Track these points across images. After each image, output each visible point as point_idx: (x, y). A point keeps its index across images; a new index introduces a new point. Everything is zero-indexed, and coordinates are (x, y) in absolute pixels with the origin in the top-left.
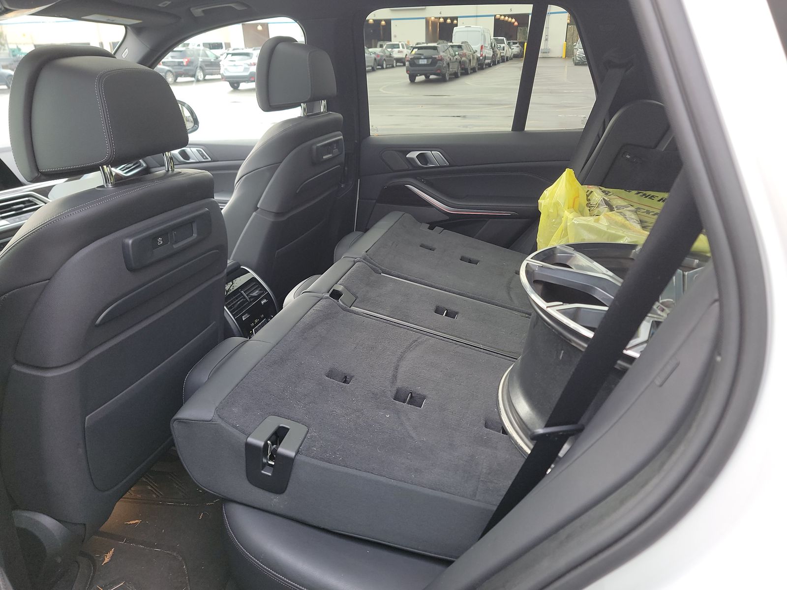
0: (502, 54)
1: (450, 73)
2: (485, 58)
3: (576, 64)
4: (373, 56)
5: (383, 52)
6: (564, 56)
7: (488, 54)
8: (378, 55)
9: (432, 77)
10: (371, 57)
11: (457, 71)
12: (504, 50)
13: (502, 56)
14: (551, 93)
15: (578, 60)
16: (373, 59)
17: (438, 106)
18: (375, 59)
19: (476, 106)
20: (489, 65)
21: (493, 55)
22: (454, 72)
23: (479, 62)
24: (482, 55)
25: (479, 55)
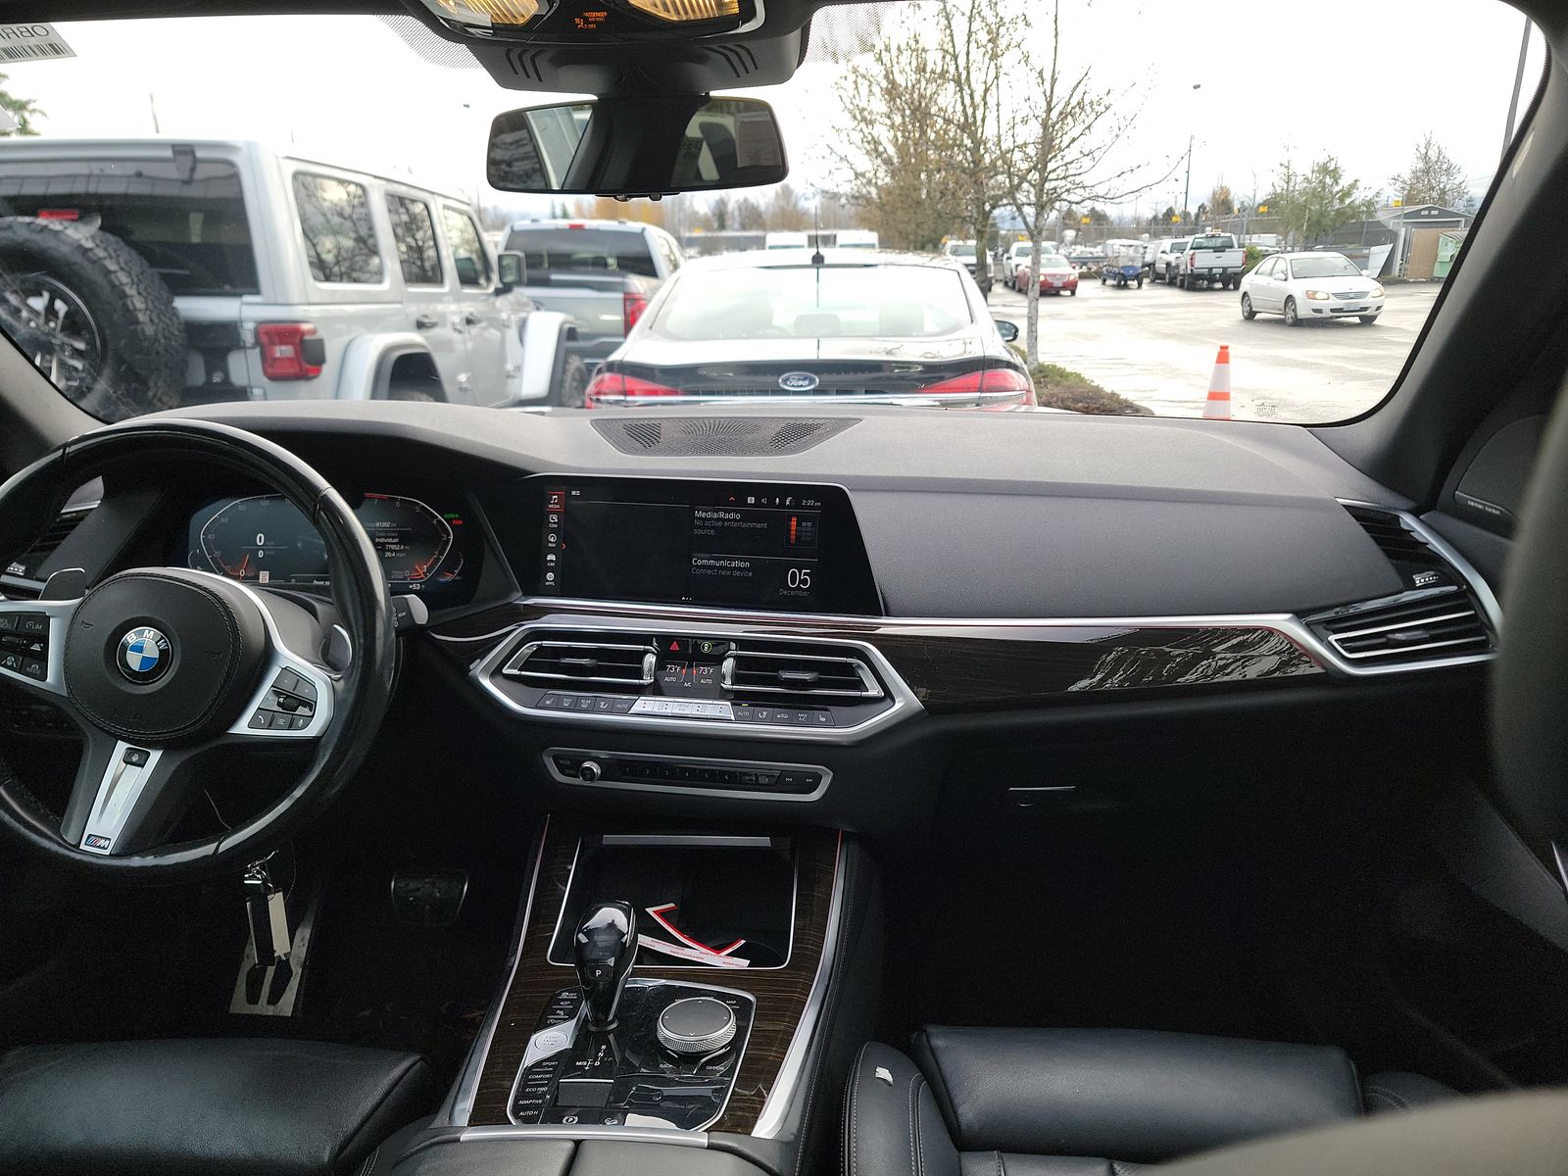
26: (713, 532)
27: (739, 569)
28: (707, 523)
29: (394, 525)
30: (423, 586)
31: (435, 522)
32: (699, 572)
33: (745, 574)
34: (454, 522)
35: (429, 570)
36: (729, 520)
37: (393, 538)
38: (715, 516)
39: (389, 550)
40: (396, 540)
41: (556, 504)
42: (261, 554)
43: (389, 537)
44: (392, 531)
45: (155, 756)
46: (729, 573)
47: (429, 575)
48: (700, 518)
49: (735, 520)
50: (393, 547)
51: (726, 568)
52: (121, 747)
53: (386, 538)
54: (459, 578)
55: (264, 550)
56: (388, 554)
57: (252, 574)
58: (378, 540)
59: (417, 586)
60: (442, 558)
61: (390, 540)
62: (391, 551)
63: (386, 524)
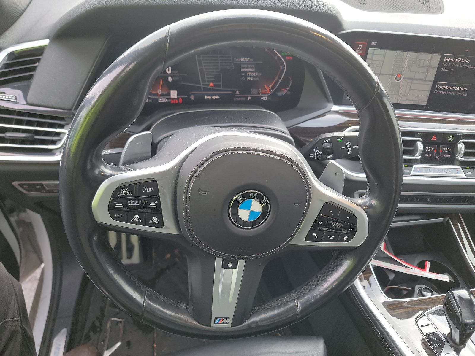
26: (452, 70)
27: (461, 91)
28: (450, 65)
29: (252, 60)
30: (269, 98)
31: (276, 58)
32: (439, 92)
33: (463, 94)
34: (287, 58)
35: (272, 88)
36: (463, 63)
37: (252, 68)
38: (456, 61)
39: (249, 76)
40: (253, 70)
41: (361, 50)
42: (170, 79)
43: (249, 68)
44: (250, 64)
45: (241, 264)
46: (454, 94)
47: (272, 91)
48: (447, 62)
49: (466, 64)
50: (252, 74)
51: (454, 91)
52: (219, 262)
53: (247, 68)
54: (289, 93)
55: (172, 77)
56: (249, 79)
57: (166, 93)
58: (242, 70)
59: (265, 98)
60: (280, 81)
61: (250, 70)
62: (251, 77)
63: (247, 59)
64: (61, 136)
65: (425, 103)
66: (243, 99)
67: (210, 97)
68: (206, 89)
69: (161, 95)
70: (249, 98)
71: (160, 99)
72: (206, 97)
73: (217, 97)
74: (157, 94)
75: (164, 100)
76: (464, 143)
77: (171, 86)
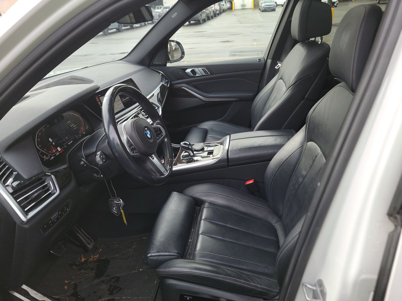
0: (223, 8)
1: (202, 19)
2: (216, 10)
3: (263, 11)
4: (158, 14)
5: (162, 11)
6: (253, 8)
7: (217, 8)
8: (160, 13)
9: (192, 22)
10: (157, 14)
11: (205, 18)
12: (224, 6)
13: (223, 9)
14: (259, 27)
15: (263, 9)
16: (158, 15)
17: (205, 37)
18: (159, 15)
19: (225, 36)
20: (218, 14)
21: (220, 9)
22: (204, 19)
23: (214, 13)
24: (215, 9)
25: (214, 9)
32: (124, 102)
34: (79, 115)
35: (83, 127)
44: (71, 123)
46: (127, 100)
47: (84, 129)
54: (88, 127)
55: (54, 142)
56: (75, 128)
57: (56, 150)
58: (71, 126)
59: (84, 133)
60: (83, 124)
61: (73, 125)
62: (75, 127)
63: (69, 122)
64: (48, 185)
65: (124, 107)
66: (79, 137)
67: (70, 143)
68: (67, 140)
69: (56, 152)
70: (80, 136)
71: (56, 154)
72: (69, 143)
73: (72, 141)
74: (54, 153)
75: (58, 153)
76: (142, 112)
77: (56, 146)
